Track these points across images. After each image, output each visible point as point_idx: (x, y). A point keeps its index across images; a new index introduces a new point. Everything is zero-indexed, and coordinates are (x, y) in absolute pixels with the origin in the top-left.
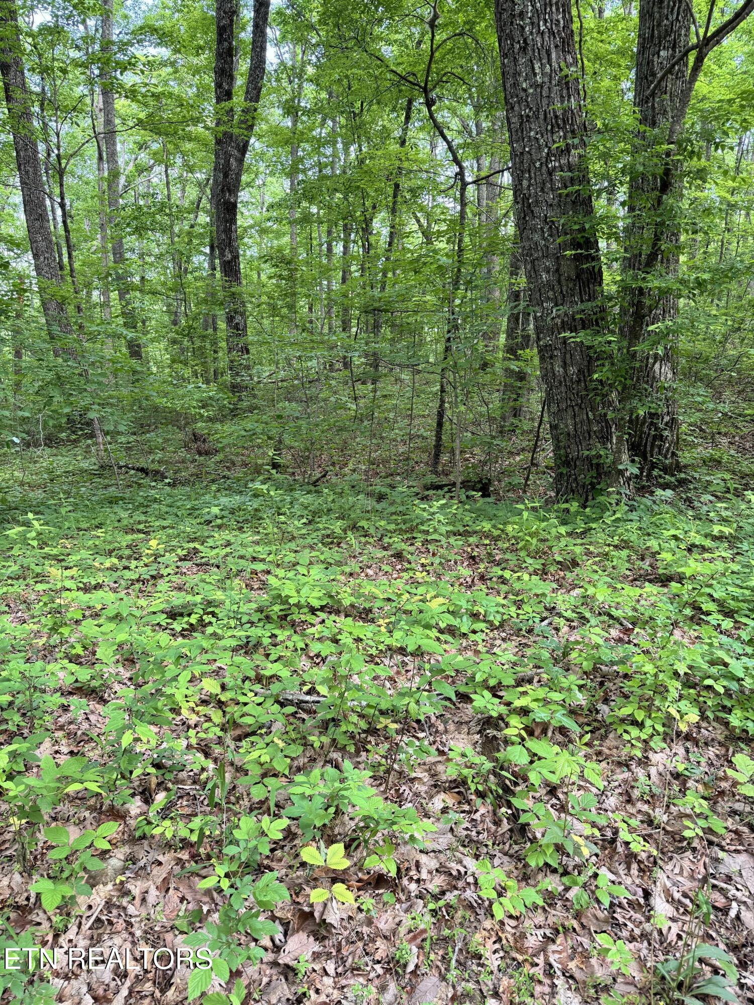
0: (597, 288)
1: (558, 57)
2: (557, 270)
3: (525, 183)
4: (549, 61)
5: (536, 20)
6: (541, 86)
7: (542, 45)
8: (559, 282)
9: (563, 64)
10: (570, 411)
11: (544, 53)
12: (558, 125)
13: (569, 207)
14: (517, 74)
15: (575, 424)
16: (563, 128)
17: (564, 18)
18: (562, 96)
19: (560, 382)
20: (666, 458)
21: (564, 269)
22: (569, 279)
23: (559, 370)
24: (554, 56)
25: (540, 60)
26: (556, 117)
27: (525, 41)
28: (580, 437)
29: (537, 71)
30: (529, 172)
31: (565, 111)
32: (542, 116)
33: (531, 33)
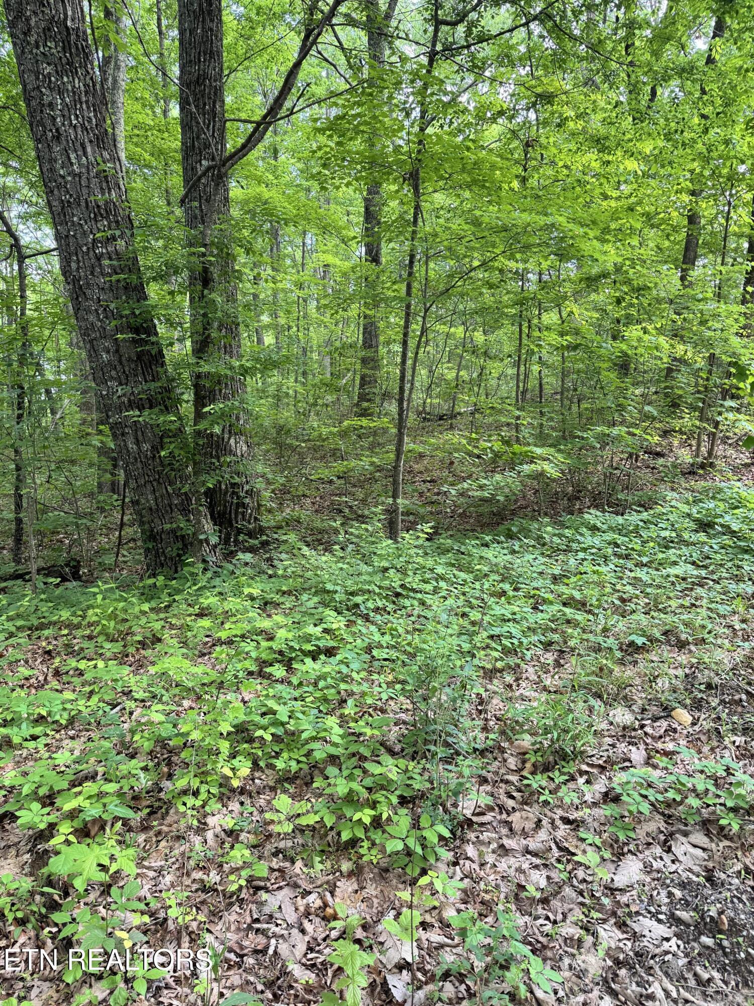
0: (159, 369)
1: (94, 152)
2: (117, 351)
3: (74, 265)
4: (85, 154)
5: (66, 113)
6: (80, 175)
7: (76, 138)
8: (120, 362)
9: (99, 159)
10: (149, 486)
11: (78, 145)
12: (102, 215)
13: (121, 291)
14: (52, 160)
15: (156, 499)
16: (107, 218)
17: (96, 116)
18: (102, 188)
19: (136, 459)
20: (249, 523)
21: (123, 350)
22: (130, 360)
23: (131, 446)
24: (89, 149)
25: (76, 151)
26: (98, 206)
27: (57, 130)
28: (162, 511)
29: (74, 161)
30: (77, 255)
31: (106, 203)
32: (83, 204)
33: (63, 124)
